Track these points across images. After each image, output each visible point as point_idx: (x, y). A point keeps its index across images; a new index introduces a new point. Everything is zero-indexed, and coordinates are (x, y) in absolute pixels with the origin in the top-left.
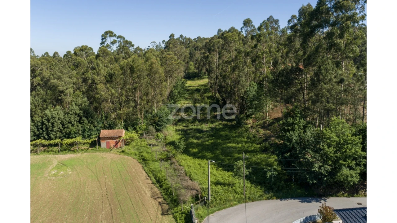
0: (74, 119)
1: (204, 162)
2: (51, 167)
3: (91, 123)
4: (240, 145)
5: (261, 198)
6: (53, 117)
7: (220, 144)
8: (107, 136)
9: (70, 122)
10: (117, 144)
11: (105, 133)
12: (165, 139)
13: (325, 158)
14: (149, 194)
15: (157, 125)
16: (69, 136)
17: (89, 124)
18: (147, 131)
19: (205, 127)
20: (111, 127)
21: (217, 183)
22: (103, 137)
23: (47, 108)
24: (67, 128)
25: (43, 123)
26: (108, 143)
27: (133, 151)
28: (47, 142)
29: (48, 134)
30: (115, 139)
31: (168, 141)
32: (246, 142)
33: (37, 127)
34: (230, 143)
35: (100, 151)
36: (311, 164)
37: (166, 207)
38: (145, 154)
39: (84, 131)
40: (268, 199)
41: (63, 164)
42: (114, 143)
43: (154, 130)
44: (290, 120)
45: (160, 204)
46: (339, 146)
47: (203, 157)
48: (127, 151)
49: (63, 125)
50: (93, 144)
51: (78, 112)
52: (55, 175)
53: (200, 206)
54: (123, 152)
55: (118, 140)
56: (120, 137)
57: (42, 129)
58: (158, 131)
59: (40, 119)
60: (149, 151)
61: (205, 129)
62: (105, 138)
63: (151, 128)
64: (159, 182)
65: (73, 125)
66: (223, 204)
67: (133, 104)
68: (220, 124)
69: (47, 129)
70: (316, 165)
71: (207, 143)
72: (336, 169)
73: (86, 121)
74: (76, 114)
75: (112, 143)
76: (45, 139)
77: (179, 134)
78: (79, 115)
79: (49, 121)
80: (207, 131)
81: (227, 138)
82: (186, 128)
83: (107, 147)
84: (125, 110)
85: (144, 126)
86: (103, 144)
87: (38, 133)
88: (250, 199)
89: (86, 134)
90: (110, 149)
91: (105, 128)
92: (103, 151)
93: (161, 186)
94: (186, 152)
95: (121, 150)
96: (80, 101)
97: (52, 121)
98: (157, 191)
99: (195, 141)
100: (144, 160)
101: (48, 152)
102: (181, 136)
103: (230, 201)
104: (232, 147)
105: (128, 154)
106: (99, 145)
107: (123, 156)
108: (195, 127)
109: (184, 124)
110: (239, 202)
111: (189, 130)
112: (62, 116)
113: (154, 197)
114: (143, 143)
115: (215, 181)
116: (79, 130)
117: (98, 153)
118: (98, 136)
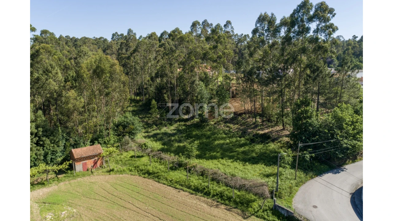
3: (53, 143)
4: (228, 141)
7: (209, 143)
8: (85, 156)
10: (95, 163)
11: (78, 152)
14: (204, 205)
17: (52, 145)
18: (123, 143)
19: (168, 130)
22: (78, 159)
26: (84, 165)
30: (93, 158)
32: (229, 138)
34: (215, 140)
35: (74, 177)
37: (237, 211)
39: (46, 155)
40: (311, 178)
41: (47, 203)
42: (92, 162)
43: (130, 140)
45: (228, 210)
48: (116, 169)
50: (67, 170)
52: (57, 219)
55: (96, 158)
56: (99, 154)
60: (144, 163)
61: (171, 132)
62: (81, 159)
64: (198, 190)
66: (290, 192)
68: (179, 125)
73: (48, 141)
75: (90, 163)
82: (150, 134)
83: (84, 170)
86: (79, 167)
89: (49, 158)
90: (90, 171)
92: (83, 175)
93: (207, 194)
98: (207, 200)
100: (149, 174)
102: (161, 142)
105: (121, 172)
106: (74, 168)
107: (113, 175)
108: (159, 132)
110: (297, 187)
113: (213, 206)
116: (40, 155)
117: (79, 179)
118: (69, 157)
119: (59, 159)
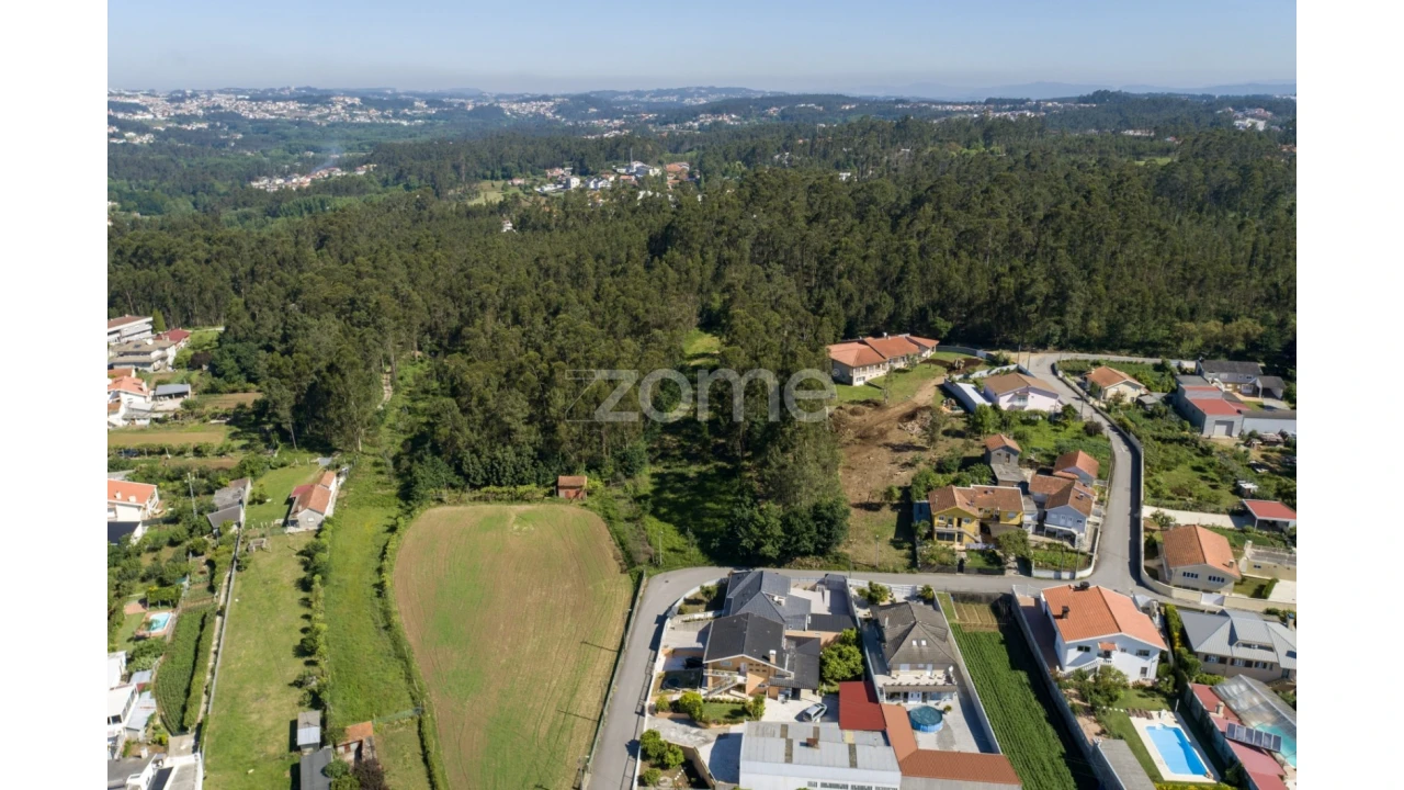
0: (527, 461)
1: (669, 527)
2: (511, 521)
3: (547, 467)
4: (720, 506)
5: (704, 564)
6: (504, 460)
7: (698, 502)
8: (566, 484)
9: (523, 466)
10: (577, 494)
11: (563, 480)
12: (636, 491)
13: (751, 535)
14: (611, 555)
15: (627, 469)
16: (522, 482)
17: (545, 468)
18: (616, 480)
19: (693, 470)
20: (570, 471)
21: (673, 550)
22: (561, 485)
23: (495, 447)
24: (520, 472)
25: (492, 467)
26: (567, 493)
27: (596, 504)
28: (499, 490)
29: (499, 480)
30: (575, 488)
31: (638, 495)
32: (729, 502)
33: (486, 469)
34: (711, 501)
35: (558, 502)
36: (741, 540)
37: (625, 567)
38: (611, 512)
39: (538, 476)
40: (712, 565)
41: (522, 518)
42: (574, 492)
43: (623, 477)
44: (739, 497)
45: (620, 564)
46: (762, 528)
47: (668, 521)
48: (590, 504)
49: (515, 468)
50: (551, 494)
51: (532, 453)
52: (519, 530)
53: (652, 568)
54: (585, 505)
55: (579, 489)
56: (581, 487)
57: (492, 473)
58: (628, 477)
59: (489, 460)
60: (615, 506)
61: (692, 475)
62: (563, 487)
63: (619, 474)
64: (622, 544)
65: (526, 470)
66: (670, 567)
67: (598, 440)
68: (716, 466)
69: (497, 472)
70: (744, 541)
71: (684, 500)
72: (759, 545)
73: (541, 464)
74: (529, 455)
75: (572, 493)
76: (494, 484)
77: (654, 484)
78: (533, 457)
79: (499, 464)
80: (691, 479)
81: (709, 495)
82: (666, 471)
83: (566, 498)
84: (586, 452)
85: (611, 470)
86: (562, 493)
87: (486, 477)
88: (695, 565)
89: (541, 479)
90: (569, 500)
91: (561, 472)
92: (562, 503)
93: (623, 549)
94: (654, 513)
95: (582, 503)
96: (533, 438)
97: (504, 465)
98: (619, 552)
99: (671, 496)
100: (609, 518)
101: (500, 500)
102: (657, 487)
103: (676, 565)
104: (709, 508)
105: (592, 509)
106: (557, 494)
107: (585, 510)
108: (679, 470)
109: (667, 464)
110: (685, 567)
111: (670, 474)
112: (514, 459)
113: (616, 558)
114: (609, 493)
115: (670, 547)
116: (533, 476)
117: (557, 505)
118: (555, 483)
119: (550, 482)
